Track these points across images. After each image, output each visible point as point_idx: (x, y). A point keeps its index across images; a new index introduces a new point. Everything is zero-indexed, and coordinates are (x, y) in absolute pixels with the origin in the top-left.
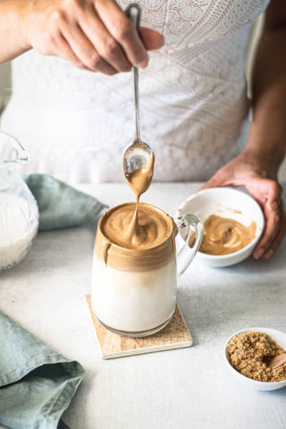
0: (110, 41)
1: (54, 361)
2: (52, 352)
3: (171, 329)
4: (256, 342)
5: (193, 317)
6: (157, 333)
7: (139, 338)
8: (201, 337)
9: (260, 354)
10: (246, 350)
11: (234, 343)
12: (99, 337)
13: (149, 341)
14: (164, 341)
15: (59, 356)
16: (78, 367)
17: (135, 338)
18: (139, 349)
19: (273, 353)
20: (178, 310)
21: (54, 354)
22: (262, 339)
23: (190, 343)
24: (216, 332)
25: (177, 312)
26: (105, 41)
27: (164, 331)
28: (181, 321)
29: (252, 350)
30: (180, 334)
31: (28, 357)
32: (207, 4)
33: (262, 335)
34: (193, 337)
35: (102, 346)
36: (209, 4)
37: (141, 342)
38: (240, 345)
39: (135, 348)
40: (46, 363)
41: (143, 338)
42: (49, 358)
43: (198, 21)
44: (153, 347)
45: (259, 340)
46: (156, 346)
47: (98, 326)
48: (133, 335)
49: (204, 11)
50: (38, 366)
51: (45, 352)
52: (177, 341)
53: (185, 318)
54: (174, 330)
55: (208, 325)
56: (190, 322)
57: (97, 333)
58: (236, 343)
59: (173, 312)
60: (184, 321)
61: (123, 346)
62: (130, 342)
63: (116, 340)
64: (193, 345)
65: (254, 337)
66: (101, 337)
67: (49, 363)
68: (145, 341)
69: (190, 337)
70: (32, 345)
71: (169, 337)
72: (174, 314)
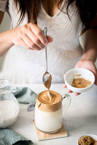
0: (36, 38)
1: (23, 140)
2: (23, 137)
3: (61, 131)
4: (87, 139)
5: (68, 127)
6: (56, 132)
7: (50, 134)
8: (70, 133)
9: (90, 143)
10: (85, 142)
11: (80, 141)
12: (37, 133)
13: (54, 135)
14: (59, 135)
15: (25, 139)
16: (31, 142)
17: (49, 134)
18: (50, 138)
19: (93, 142)
20: (63, 125)
21: (23, 138)
22: (89, 138)
23: (67, 135)
24: (75, 132)
25: (63, 126)
26: (34, 38)
27: (58, 132)
28: (64, 128)
29: (87, 142)
30: (64, 133)
31: (15, 139)
32: (63, 29)
33: (88, 137)
34: (68, 134)
35: (38, 136)
36: (64, 29)
37: (51, 135)
38: (82, 141)
39: (49, 137)
40: (21, 140)
41: (52, 134)
42: (21, 139)
43: (60, 34)
44: (55, 137)
45: (88, 139)
46: (56, 137)
47: (37, 130)
48: (49, 133)
49: (62, 31)
50: (18, 141)
51: (20, 137)
52: (63, 135)
53: (65, 127)
54: (62, 131)
55: (73, 130)
56: (67, 129)
57: (37, 132)
58: (81, 141)
59: (61, 125)
60: (65, 128)
61: (45, 137)
62: (47, 135)
63: (43, 134)
64: (68, 136)
65: (86, 138)
66: (38, 133)
67: (22, 140)
68: (52, 135)
69: (67, 134)
70: (16, 136)
71: (60, 133)
72: (62, 126)
